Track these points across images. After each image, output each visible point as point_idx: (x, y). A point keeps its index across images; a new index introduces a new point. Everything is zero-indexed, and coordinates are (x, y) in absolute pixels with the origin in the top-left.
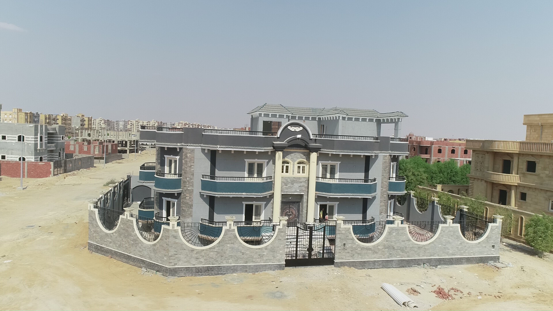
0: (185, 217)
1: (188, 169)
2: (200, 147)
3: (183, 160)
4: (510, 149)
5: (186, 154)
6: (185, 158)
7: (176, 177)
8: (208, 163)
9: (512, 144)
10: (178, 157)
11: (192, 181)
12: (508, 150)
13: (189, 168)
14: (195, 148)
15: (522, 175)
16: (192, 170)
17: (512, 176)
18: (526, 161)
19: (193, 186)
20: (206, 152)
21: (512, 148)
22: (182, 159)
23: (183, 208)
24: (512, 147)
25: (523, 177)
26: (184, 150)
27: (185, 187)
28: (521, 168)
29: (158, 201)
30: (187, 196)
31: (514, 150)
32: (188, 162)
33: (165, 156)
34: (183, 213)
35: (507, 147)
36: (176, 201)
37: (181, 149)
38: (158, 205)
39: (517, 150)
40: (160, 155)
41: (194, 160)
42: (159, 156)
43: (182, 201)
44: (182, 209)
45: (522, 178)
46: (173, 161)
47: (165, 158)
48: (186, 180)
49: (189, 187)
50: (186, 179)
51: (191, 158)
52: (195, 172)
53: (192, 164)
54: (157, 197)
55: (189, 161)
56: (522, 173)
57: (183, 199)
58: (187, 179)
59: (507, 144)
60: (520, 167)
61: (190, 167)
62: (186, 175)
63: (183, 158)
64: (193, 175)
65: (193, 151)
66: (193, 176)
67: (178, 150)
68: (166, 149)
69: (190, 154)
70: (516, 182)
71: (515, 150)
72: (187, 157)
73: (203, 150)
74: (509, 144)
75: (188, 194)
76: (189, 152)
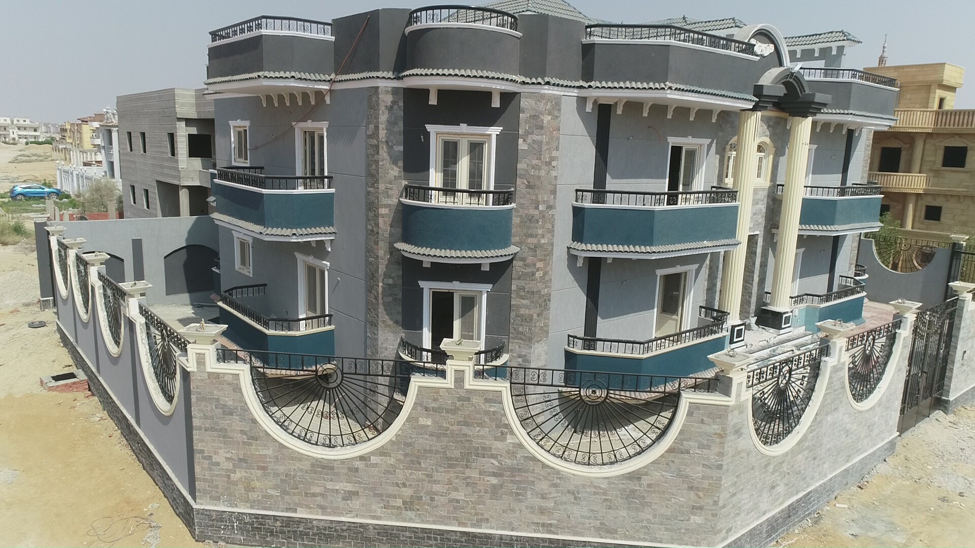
0: (530, 339)
1: (543, 173)
2: (575, 93)
3: (520, 141)
4: (917, 126)
5: (535, 117)
6: (532, 133)
7: (485, 204)
8: (589, 151)
9: (921, 116)
10: (494, 131)
11: (553, 215)
12: (913, 128)
13: (546, 168)
14: (562, 93)
15: (931, 174)
16: (554, 173)
17: (912, 176)
18: (943, 148)
19: (551, 231)
20: (587, 111)
21: (920, 124)
22: (517, 137)
23: (522, 311)
24: (920, 122)
25: (934, 177)
26: (524, 103)
27: (531, 236)
28: (931, 161)
29: (400, 296)
30: (538, 270)
31: (923, 126)
32: (545, 147)
33: (429, 127)
34: (521, 329)
35: (911, 122)
36: (483, 291)
37: (508, 98)
38: (400, 309)
39: (929, 126)
40: (401, 124)
41: (558, 139)
42: (400, 126)
43: (514, 287)
44: (517, 316)
45: (931, 178)
46: (464, 148)
47: (427, 135)
48: (533, 212)
49: (543, 236)
50: (537, 208)
51: (552, 132)
52: (558, 182)
53: (554, 154)
54: (391, 281)
55: (548, 143)
56: (931, 170)
57: (519, 278)
58: (541, 208)
59: (912, 116)
60: (927, 158)
61: (549, 164)
62: (537, 195)
63: (520, 132)
64: (554, 192)
65: (556, 102)
66: (555, 198)
67: (496, 103)
68: (433, 101)
69: (549, 117)
70: (921, 187)
71: (926, 126)
72: (542, 128)
73: (582, 101)
74: (915, 117)
75: (541, 261)
76: (548, 107)
